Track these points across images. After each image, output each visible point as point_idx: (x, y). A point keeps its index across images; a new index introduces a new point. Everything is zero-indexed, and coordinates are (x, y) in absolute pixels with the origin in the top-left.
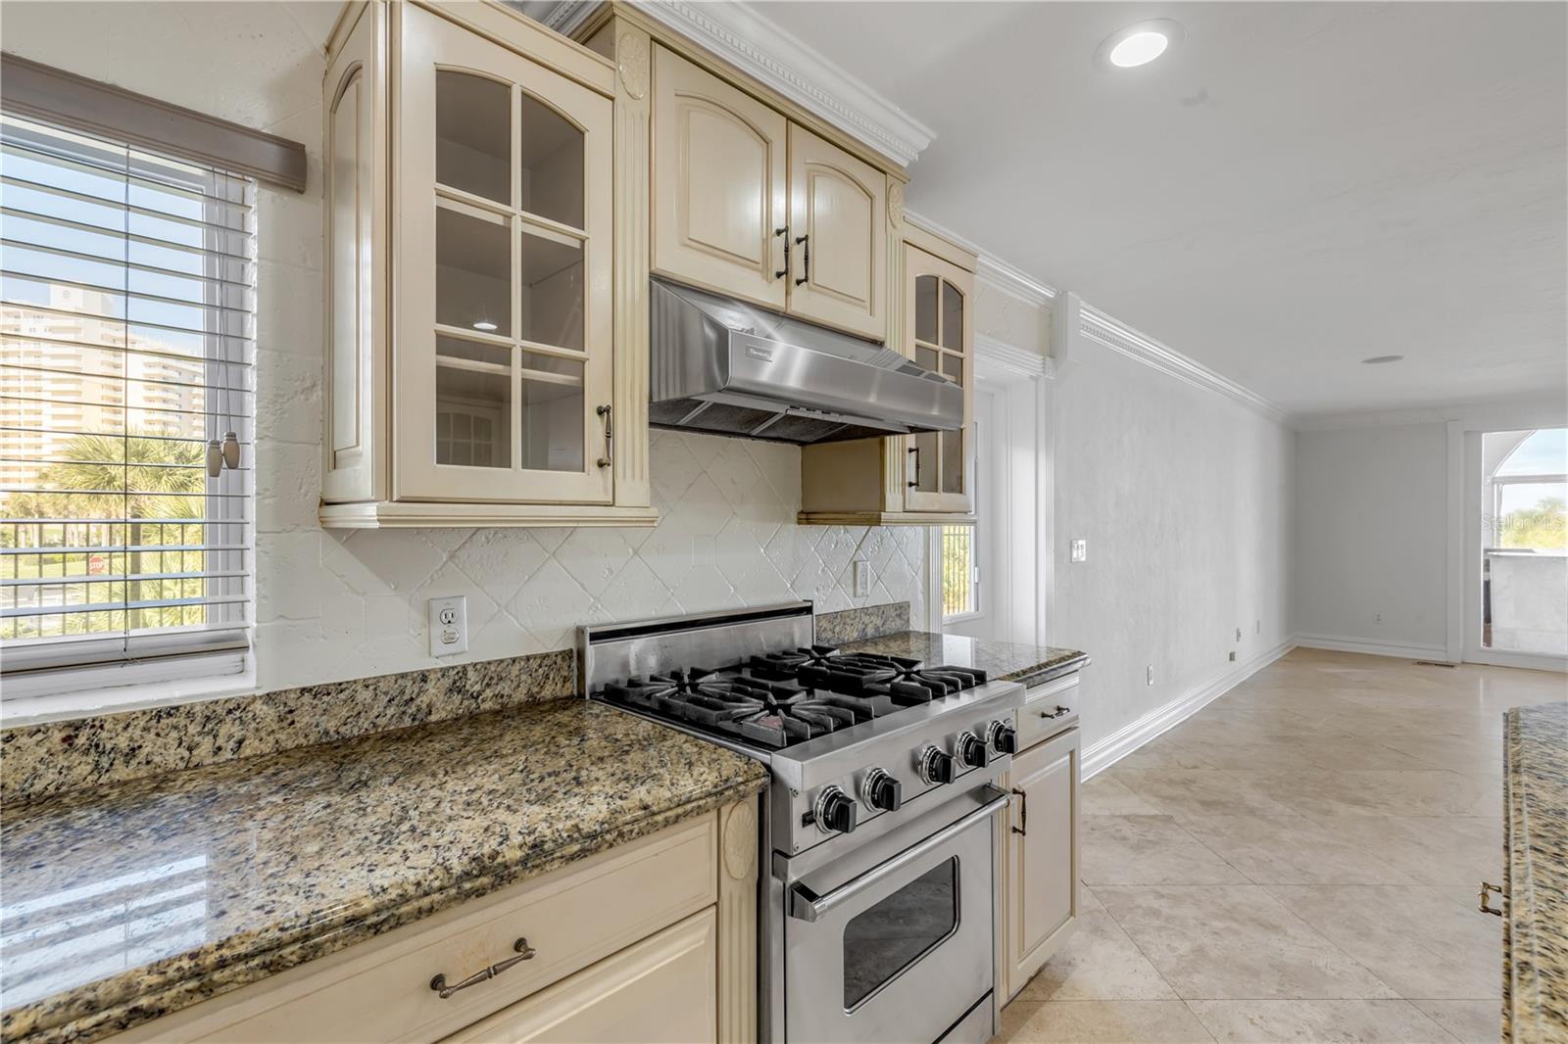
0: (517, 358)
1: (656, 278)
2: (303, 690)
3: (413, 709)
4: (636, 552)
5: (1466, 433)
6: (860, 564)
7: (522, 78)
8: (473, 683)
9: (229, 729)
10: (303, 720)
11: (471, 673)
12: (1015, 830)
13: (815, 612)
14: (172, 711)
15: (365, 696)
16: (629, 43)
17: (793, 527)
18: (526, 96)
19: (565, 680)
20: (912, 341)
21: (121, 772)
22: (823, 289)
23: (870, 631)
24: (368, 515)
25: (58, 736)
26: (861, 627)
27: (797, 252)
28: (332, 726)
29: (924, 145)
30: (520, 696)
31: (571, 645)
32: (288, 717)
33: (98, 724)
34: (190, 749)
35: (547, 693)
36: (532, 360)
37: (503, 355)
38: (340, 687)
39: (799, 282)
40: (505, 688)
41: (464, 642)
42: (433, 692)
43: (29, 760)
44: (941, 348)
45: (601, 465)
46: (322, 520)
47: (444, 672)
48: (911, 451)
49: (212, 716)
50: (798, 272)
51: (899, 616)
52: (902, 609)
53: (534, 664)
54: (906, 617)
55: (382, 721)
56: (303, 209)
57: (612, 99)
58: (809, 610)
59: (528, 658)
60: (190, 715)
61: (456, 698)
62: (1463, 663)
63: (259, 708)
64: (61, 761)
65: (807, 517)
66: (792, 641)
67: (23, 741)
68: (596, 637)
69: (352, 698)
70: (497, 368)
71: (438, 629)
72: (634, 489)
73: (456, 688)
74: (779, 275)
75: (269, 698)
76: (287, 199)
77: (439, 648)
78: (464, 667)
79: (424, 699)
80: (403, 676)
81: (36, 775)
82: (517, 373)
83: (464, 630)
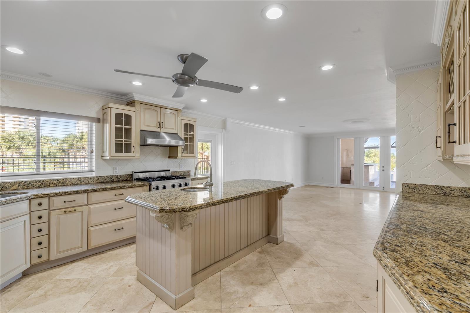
0: (123, 141)
1: (140, 130)
2: (100, 176)
3: (111, 179)
4: (141, 162)
5: (338, 139)
6: (180, 165)
7: (124, 112)
8: (119, 177)
9: (92, 180)
10: (100, 180)
11: (118, 176)
13: (171, 171)
14: (87, 177)
15: (106, 178)
16: (137, 105)
17: (167, 159)
18: (124, 114)
19: (131, 178)
20: (183, 133)
21: (82, 183)
22: (166, 128)
23: (182, 174)
24: (108, 158)
25: (77, 179)
26: (180, 174)
27: (162, 124)
28: (103, 181)
29: (184, 106)
30: (125, 179)
31: (132, 174)
32: (98, 179)
33: (80, 178)
34: (89, 181)
35: (128, 179)
36: (125, 141)
37: (122, 141)
38: (104, 176)
39: (162, 128)
40: (123, 178)
42: (114, 178)
43: (75, 181)
44: (189, 133)
45: (133, 152)
46: (102, 158)
47: (115, 176)
48: (183, 148)
49: (91, 178)
50: (162, 127)
51: (188, 172)
52: (189, 172)
53: (127, 176)
54: (189, 173)
55: (108, 181)
56: (100, 125)
57: (135, 112)
58: (169, 171)
60: (89, 178)
61: (117, 179)
62: (337, 187)
63: (95, 178)
64: (78, 181)
65: (169, 157)
66: (166, 175)
67: (74, 179)
68: (135, 173)
69: (105, 178)
70: (121, 142)
71: (115, 171)
72: (138, 154)
73: (117, 178)
74: (159, 127)
75: (96, 177)
76: (98, 124)
77: (115, 173)
78: (118, 175)
79: (113, 179)
80: (110, 176)
81: (76, 182)
82: (123, 143)
83: (118, 171)
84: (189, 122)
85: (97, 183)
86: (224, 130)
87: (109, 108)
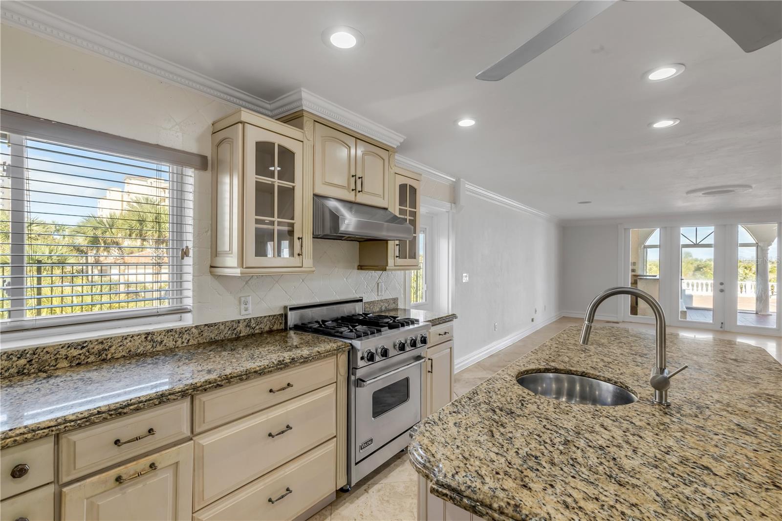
0: (276, 223)
1: (315, 195)
2: (205, 325)
3: (235, 332)
4: (303, 281)
5: (625, 229)
6: (380, 284)
7: (277, 140)
8: (253, 324)
9: (186, 336)
10: (205, 334)
11: (252, 321)
12: (429, 372)
13: (364, 301)
14: (171, 330)
15: (222, 327)
16: (308, 124)
17: (356, 271)
18: (279, 145)
19: (281, 323)
20: (398, 207)
21: (159, 348)
22: (367, 193)
23: (383, 308)
24: (237, 272)
25: (143, 337)
26: (380, 306)
27: (359, 182)
28: (213, 336)
29: (402, 140)
30: (267, 329)
31: (282, 312)
32: (201, 333)
33: (153, 334)
34: (176, 342)
35: (275, 328)
37: (272, 223)
38: (215, 324)
39: (359, 192)
40: (262, 326)
41: (250, 311)
42: (241, 326)
43: (137, 343)
44: (408, 209)
45: (299, 255)
46: (211, 272)
47: (245, 320)
48: (397, 245)
49: (182, 332)
50: (359, 188)
51: (394, 303)
52: (395, 300)
53: (271, 318)
54: (396, 303)
55: (227, 335)
56: (208, 175)
57: (302, 142)
58: (361, 301)
59: (269, 316)
60: (176, 332)
61: (248, 328)
62: (623, 322)
63: (194, 330)
64: (144, 344)
65: (361, 267)
66: (356, 311)
67: (135, 338)
68: (291, 309)
69: (219, 328)
70: (270, 227)
71: (243, 306)
72: (308, 262)
73: (248, 326)
74: (353, 190)
75: (196, 327)
76: (202, 173)
77: (243, 312)
78: (250, 319)
79: (239, 329)
80: (233, 321)
81: (138, 348)
82: (276, 228)
83: (250, 307)
84: (409, 182)
85: (199, 345)
86: (453, 204)
87: (240, 125)
